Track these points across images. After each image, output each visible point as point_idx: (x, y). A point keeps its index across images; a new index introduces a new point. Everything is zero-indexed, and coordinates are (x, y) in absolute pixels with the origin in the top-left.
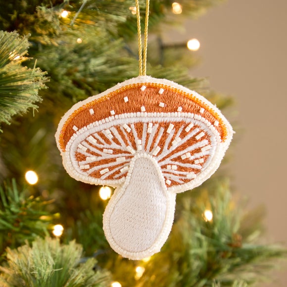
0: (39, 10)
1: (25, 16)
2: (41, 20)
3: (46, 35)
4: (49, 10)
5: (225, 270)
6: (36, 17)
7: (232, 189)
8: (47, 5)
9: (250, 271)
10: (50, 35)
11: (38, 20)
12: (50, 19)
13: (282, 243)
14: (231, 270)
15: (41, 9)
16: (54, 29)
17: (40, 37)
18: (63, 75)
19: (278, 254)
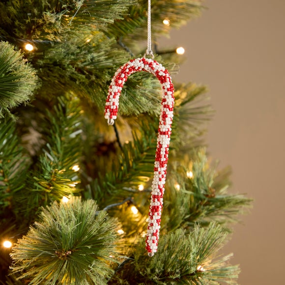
0: (45, 15)
1: (37, 20)
2: (48, 22)
3: (52, 33)
4: (53, 15)
5: (203, 214)
6: (44, 20)
7: (207, 154)
8: (51, 11)
9: (222, 215)
10: (55, 34)
11: (45, 23)
12: (53, 21)
13: (245, 194)
14: (207, 215)
15: (46, 14)
16: (57, 29)
17: (48, 36)
18: (68, 65)
19: (242, 202)
